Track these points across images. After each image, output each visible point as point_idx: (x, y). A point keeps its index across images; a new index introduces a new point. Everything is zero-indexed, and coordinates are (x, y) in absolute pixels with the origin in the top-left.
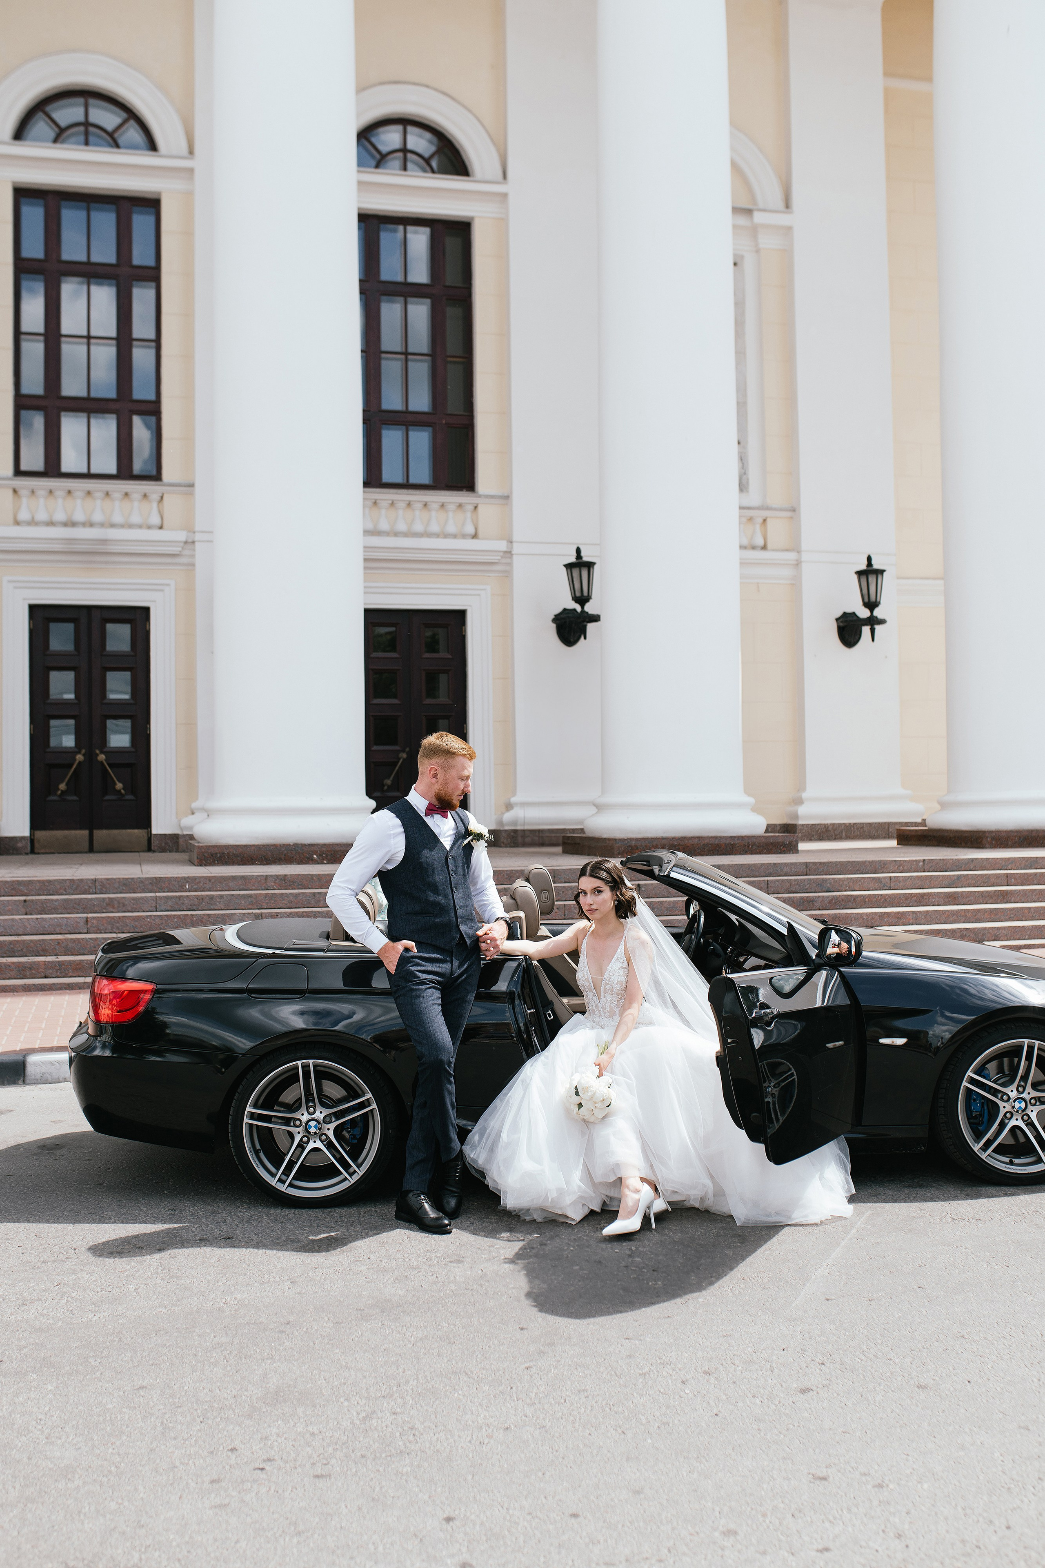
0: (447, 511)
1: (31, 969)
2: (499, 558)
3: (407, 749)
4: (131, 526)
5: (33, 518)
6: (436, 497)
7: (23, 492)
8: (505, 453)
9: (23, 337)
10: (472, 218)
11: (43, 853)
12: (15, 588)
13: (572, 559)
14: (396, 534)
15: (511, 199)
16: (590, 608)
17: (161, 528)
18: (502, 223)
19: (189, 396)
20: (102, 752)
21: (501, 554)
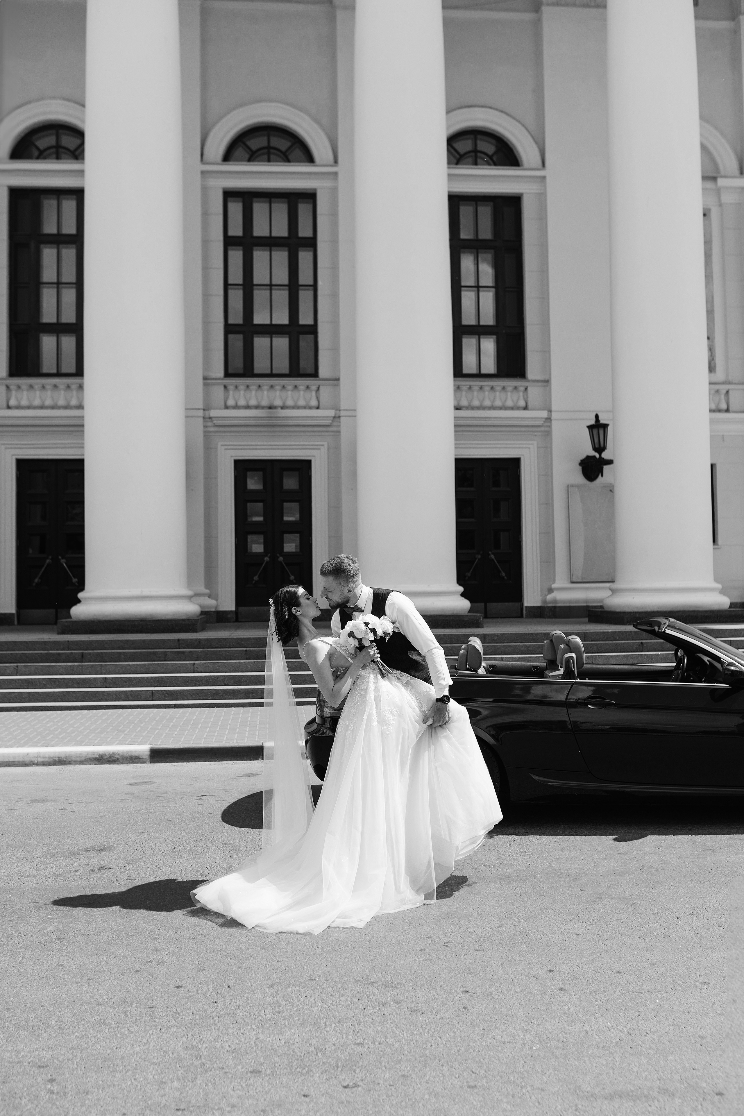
0: (506, 392)
1: (253, 693)
2: (543, 422)
3: (481, 552)
4: (298, 408)
5: (237, 404)
6: (498, 383)
7: (231, 387)
8: (546, 351)
9: (229, 287)
10: (522, 194)
11: (244, 622)
12: (226, 449)
13: (593, 422)
14: (473, 408)
15: (548, 179)
16: (605, 455)
17: (318, 408)
18: (542, 197)
19: (335, 322)
20: (281, 556)
21: (544, 420)
